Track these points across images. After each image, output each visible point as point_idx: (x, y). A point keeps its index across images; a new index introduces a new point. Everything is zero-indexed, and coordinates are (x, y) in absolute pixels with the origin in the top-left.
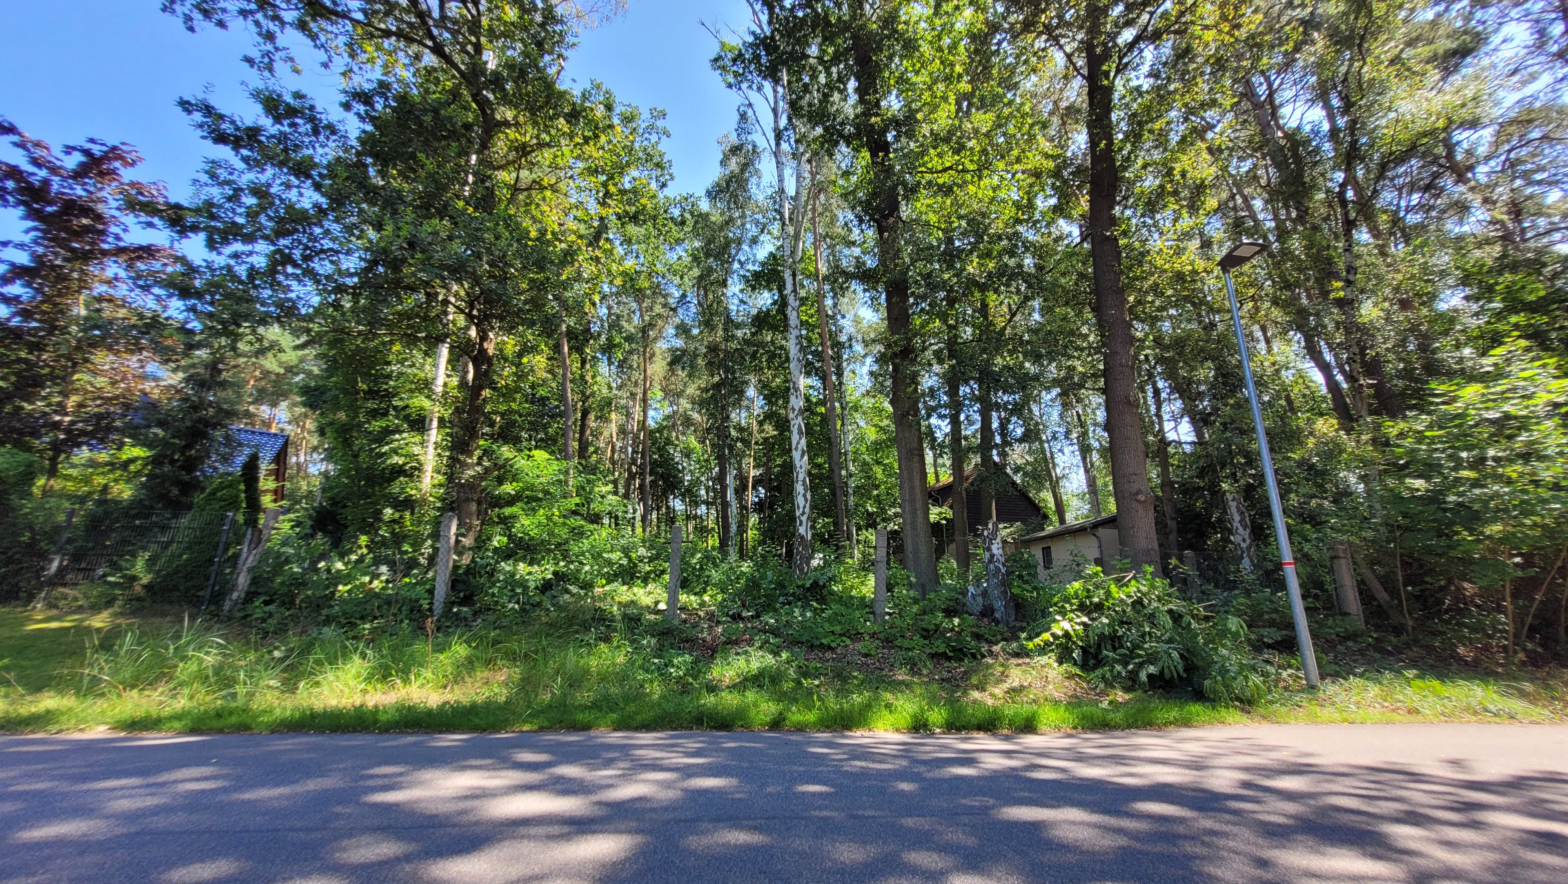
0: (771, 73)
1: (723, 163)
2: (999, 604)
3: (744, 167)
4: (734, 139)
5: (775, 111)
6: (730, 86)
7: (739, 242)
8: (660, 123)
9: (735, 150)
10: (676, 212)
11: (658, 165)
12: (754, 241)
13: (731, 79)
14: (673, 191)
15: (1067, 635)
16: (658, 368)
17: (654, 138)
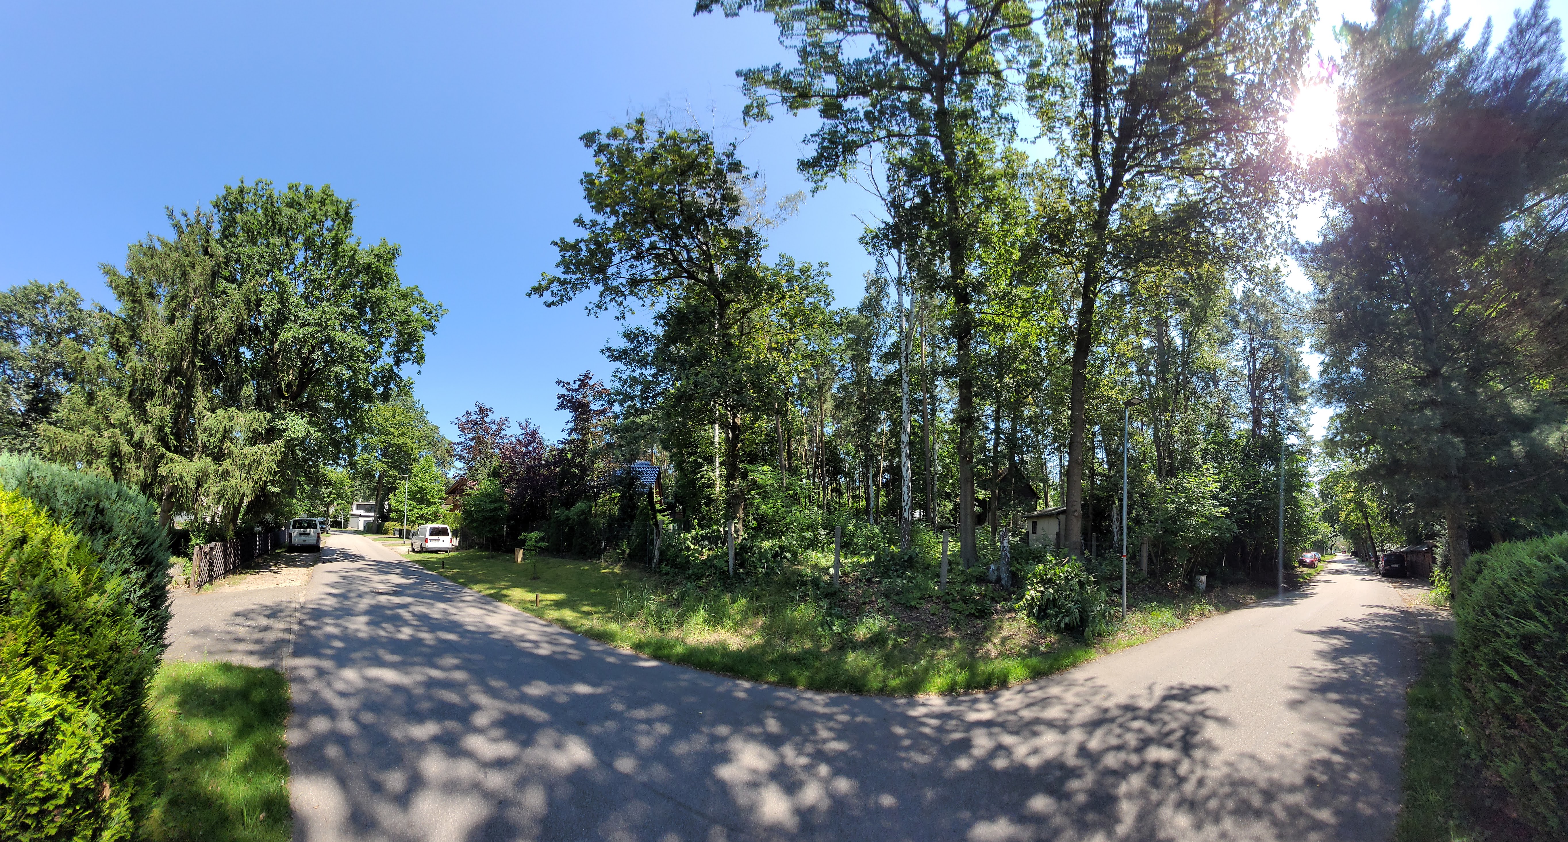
0: (897, 245)
1: (867, 289)
2: (1004, 576)
3: (880, 293)
4: (874, 277)
5: (899, 264)
6: (870, 253)
7: (878, 334)
8: (825, 270)
9: (875, 282)
10: (837, 319)
11: (825, 294)
12: (885, 334)
13: (870, 249)
14: (834, 307)
15: (1032, 598)
16: (829, 405)
17: (821, 278)
